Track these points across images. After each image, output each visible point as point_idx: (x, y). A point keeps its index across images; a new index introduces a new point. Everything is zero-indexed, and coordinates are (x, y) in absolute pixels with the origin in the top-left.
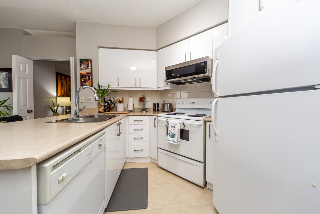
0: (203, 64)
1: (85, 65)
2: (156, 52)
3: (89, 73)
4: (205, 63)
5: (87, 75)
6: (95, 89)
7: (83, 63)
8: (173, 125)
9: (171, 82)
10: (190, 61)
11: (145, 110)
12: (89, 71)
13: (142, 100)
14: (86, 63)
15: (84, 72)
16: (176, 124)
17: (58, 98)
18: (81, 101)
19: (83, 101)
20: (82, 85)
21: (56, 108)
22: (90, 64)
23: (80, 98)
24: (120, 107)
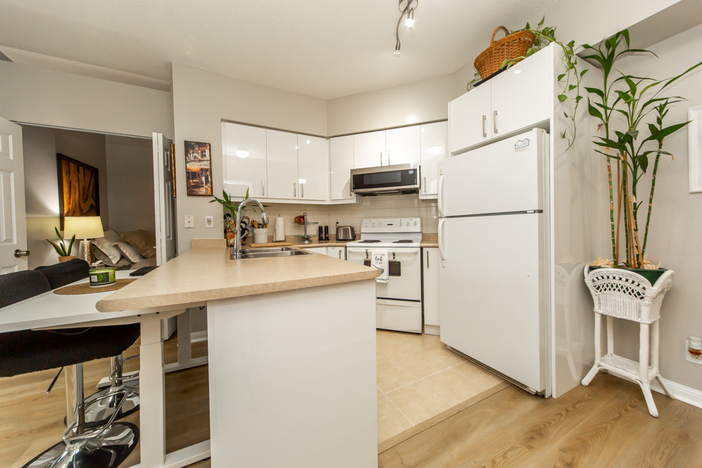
0: (411, 172)
1: (198, 153)
2: (327, 141)
3: (206, 170)
4: (415, 170)
5: (202, 173)
6: (218, 200)
7: (193, 148)
8: (378, 257)
9: (356, 193)
10: (390, 166)
11: (308, 239)
12: (205, 165)
13: (300, 221)
14: (199, 149)
15: (195, 167)
17: (66, 218)
18: (187, 225)
19: (191, 225)
20: (191, 192)
21: (67, 245)
22: (207, 151)
23: (184, 220)
24: (261, 236)
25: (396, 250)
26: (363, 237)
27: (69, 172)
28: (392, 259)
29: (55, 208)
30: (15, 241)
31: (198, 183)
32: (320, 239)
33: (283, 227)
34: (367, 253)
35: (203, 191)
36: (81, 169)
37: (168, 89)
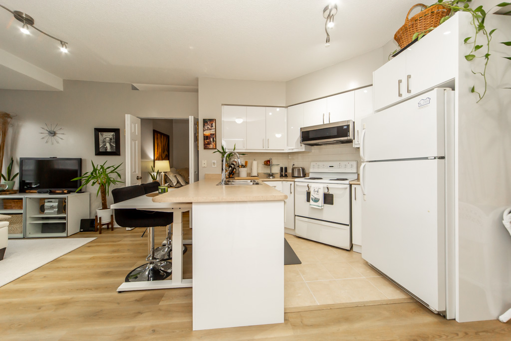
1: (209, 125)
2: (285, 109)
3: (213, 134)
4: (348, 126)
5: (211, 136)
6: (219, 151)
7: (207, 123)
8: (316, 190)
9: (305, 144)
10: (330, 124)
11: (272, 175)
12: (212, 132)
13: (268, 163)
14: (210, 123)
15: (207, 133)
16: (320, 188)
17: (156, 161)
18: (203, 165)
19: (205, 165)
20: (206, 147)
21: (155, 174)
22: (214, 124)
23: (203, 163)
24: (243, 172)
25: (330, 186)
26: (311, 176)
27: (157, 138)
28: (326, 191)
29: (152, 157)
30: (137, 172)
31: (209, 141)
32: (281, 176)
33: (257, 167)
34: (308, 186)
35: (211, 146)
36: (162, 136)
37: (197, 91)
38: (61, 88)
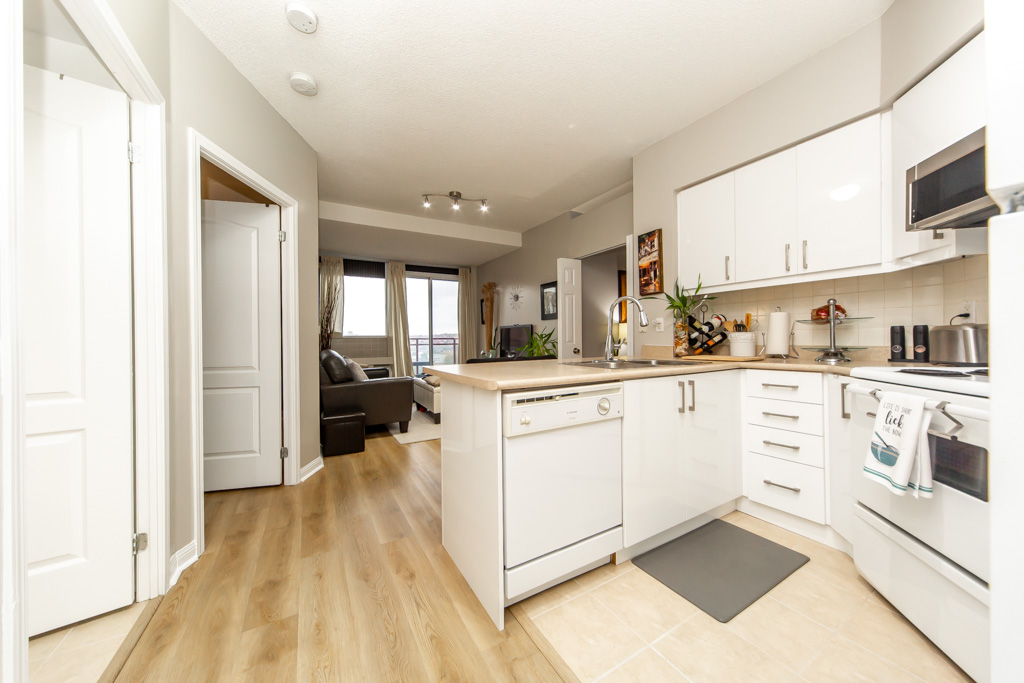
1: (648, 246)
3: (655, 263)
5: (651, 268)
6: (668, 297)
7: (644, 241)
12: (654, 257)
13: (822, 316)
14: (649, 240)
15: (645, 262)
16: (908, 411)
17: (620, 324)
20: (643, 293)
22: (656, 240)
24: (742, 344)
25: (956, 406)
28: (946, 430)
30: (575, 342)
31: (651, 278)
35: (651, 288)
37: (630, 189)
38: (519, 244)
